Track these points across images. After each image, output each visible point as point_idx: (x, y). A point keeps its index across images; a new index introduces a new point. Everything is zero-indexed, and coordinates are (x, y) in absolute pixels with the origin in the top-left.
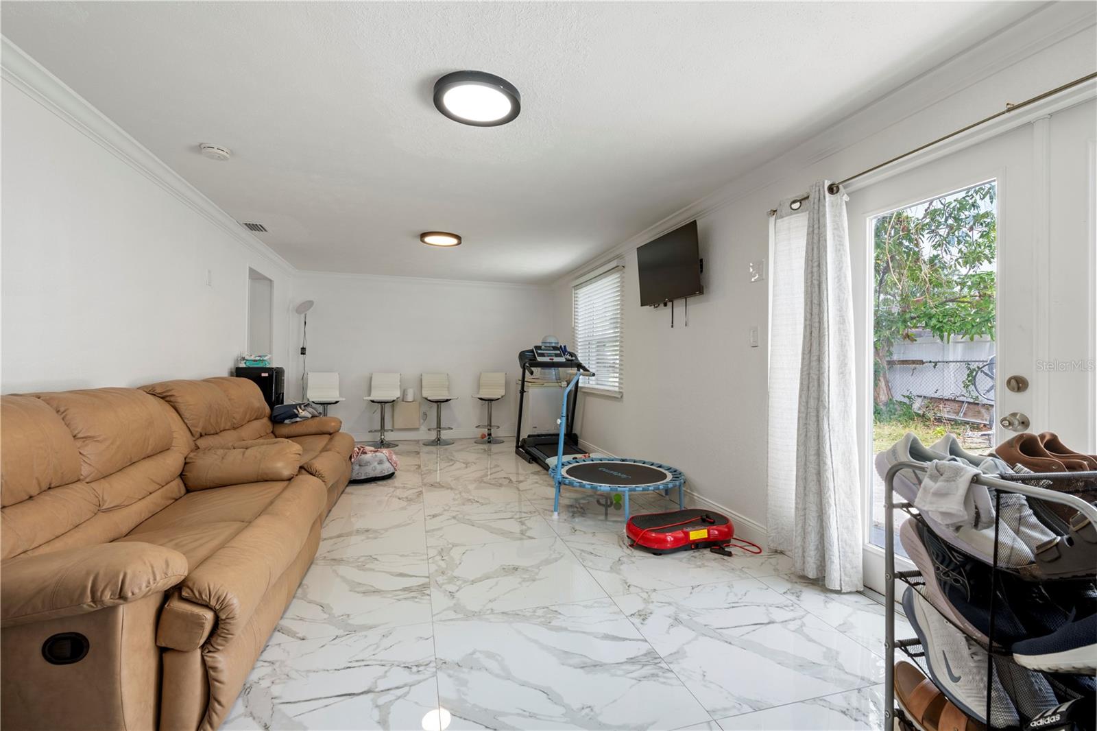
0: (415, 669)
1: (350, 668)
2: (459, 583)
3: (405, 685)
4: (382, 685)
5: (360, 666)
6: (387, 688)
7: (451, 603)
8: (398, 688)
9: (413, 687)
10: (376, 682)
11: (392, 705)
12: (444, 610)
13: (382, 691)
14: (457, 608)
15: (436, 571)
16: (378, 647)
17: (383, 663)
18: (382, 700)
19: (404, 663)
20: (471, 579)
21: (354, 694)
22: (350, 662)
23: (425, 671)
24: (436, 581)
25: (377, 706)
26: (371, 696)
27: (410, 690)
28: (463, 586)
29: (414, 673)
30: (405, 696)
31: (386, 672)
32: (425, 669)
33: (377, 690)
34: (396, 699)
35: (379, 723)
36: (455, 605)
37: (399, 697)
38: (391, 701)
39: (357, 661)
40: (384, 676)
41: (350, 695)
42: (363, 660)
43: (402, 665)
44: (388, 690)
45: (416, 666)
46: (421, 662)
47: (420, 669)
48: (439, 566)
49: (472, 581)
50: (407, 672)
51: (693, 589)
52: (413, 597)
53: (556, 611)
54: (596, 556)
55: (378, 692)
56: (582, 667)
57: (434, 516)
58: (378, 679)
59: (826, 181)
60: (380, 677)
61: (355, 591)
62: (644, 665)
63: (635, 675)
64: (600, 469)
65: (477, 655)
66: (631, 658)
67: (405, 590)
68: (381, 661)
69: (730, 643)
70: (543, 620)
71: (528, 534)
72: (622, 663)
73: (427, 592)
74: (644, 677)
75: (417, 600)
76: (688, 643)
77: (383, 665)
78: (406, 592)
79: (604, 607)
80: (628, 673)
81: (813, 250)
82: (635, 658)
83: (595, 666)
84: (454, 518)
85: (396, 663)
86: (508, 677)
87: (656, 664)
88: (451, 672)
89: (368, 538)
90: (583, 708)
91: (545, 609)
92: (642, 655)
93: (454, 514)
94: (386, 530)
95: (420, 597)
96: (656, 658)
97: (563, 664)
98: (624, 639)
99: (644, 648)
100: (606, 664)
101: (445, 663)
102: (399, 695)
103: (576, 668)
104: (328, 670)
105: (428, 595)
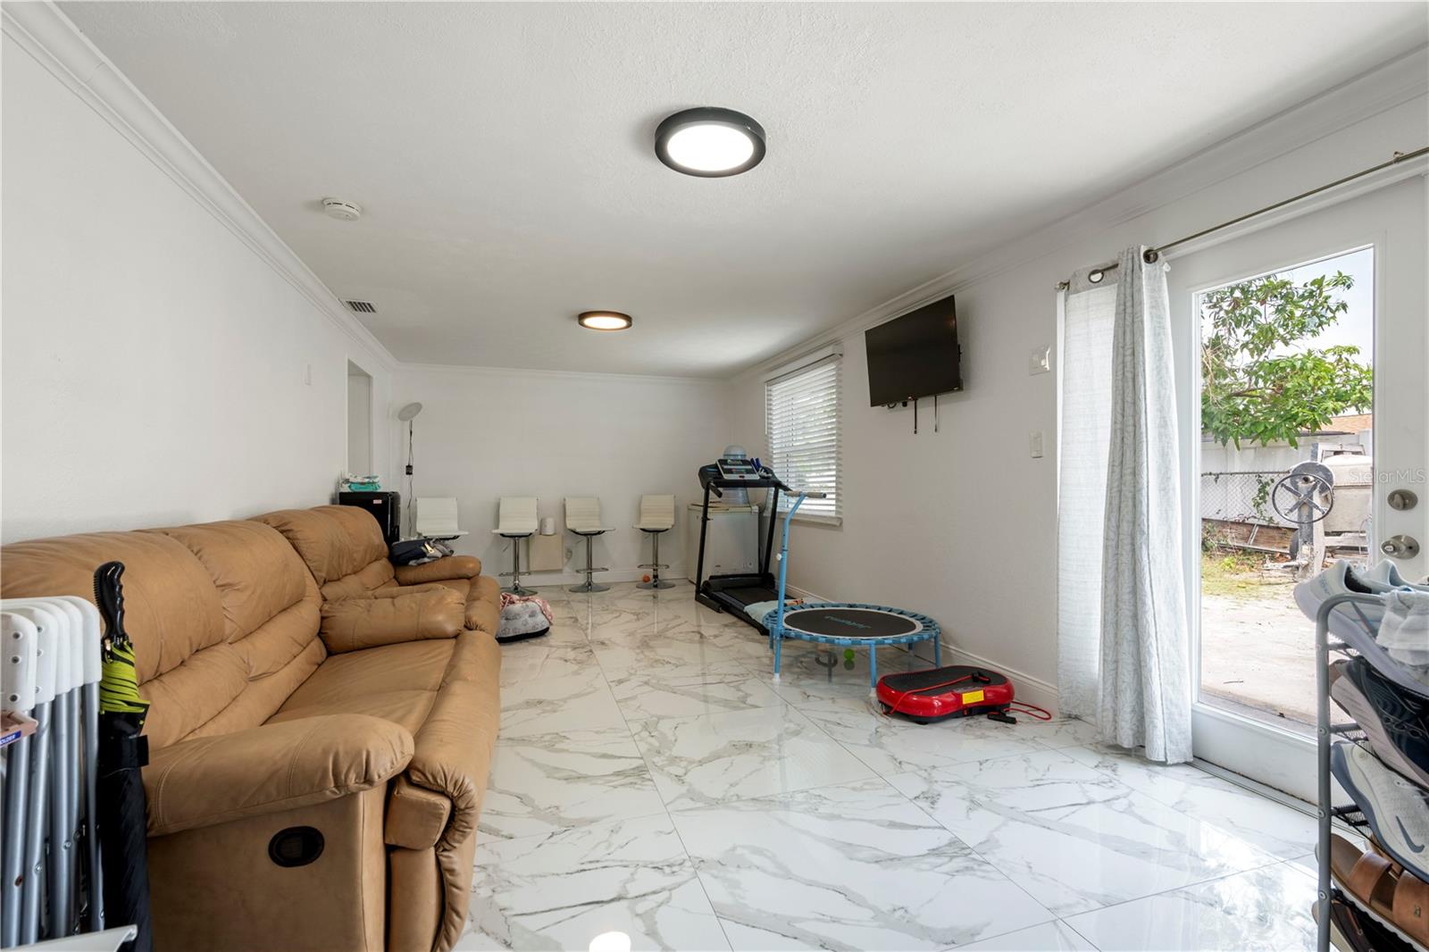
0: (667, 870)
1: (585, 870)
2: (684, 764)
3: (663, 889)
4: (633, 890)
5: (596, 868)
6: (642, 893)
7: (684, 789)
8: (654, 893)
9: (674, 891)
10: (625, 887)
11: (655, 913)
12: (678, 798)
13: (637, 897)
14: (693, 795)
15: (649, 750)
16: (610, 846)
17: (625, 863)
18: (642, 907)
19: (652, 863)
20: (698, 758)
21: (602, 902)
22: (583, 864)
23: (681, 872)
24: (654, 763)
25: (637, 915)
26: (623, 903)
27: (671, 895)
28: (690, 767)
29: (668, 875)
30: (668, 902)
31: (632, 874)
32: (681, 870)
33: (629, 896)
34: (659, 906)
35: (647, 934)
36: (688, 790)
37: (662, 903)
38: (652, 909)
39: (591, 862)
40: (633, 880)
41: (597, 902)
42: (598, 861)
43: (651, 866)
44: (644, 895)
45: (668, 866)
46: (672, 861)
47: (675, 869)
48: (651, 744)
49: (700, 761)
50: (657, 874)
51: (981, 764)
52: (631, 783)
53: (820, 796)
54: (846, 727)
55: (632, 898)
56: (877, 862)
57: (620, 682)
58: (626, 883)
59: (1142, 247)
60: (627, 882)
61: (555, 778)
62: (952, 858)
63: (946, 868)
64: (827, 617)
65: (739, 851)
66: (934, 850)
67: (618, 775)
68: (622, 861)
69: (1049, 828)
70: (806, 806)
71: (749, 701)
72: (923, 856)
73: (647, 776)
74: (958, 871)
75: (637, 786)
76: (997, 829)
77: (625, 866)
78: (619, 778)
79: (877, 789)
80: (936, 867)
81: (1124, 333)
82: (937, 849)
83: (892, 860)
84: (646, 683)
85: (641, 864)
86: (788, 875)
87: (966, 855)
88: (715, 872)
89: (544, 712)
90: (895, 910)
91: (805, 794)
92: (946, 845)
93: (646, 679)
94: (565, 700)
95: (639, 782)
96: (964, 849)
97: (851, 859)
98: (917, 827)
99: (945, 838)
100: (905, 857)
101: (703, 861)
102: (660, 900)
103: (869, 862)
104: (558, 875)
105: (649, 780)
